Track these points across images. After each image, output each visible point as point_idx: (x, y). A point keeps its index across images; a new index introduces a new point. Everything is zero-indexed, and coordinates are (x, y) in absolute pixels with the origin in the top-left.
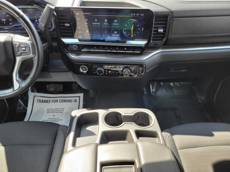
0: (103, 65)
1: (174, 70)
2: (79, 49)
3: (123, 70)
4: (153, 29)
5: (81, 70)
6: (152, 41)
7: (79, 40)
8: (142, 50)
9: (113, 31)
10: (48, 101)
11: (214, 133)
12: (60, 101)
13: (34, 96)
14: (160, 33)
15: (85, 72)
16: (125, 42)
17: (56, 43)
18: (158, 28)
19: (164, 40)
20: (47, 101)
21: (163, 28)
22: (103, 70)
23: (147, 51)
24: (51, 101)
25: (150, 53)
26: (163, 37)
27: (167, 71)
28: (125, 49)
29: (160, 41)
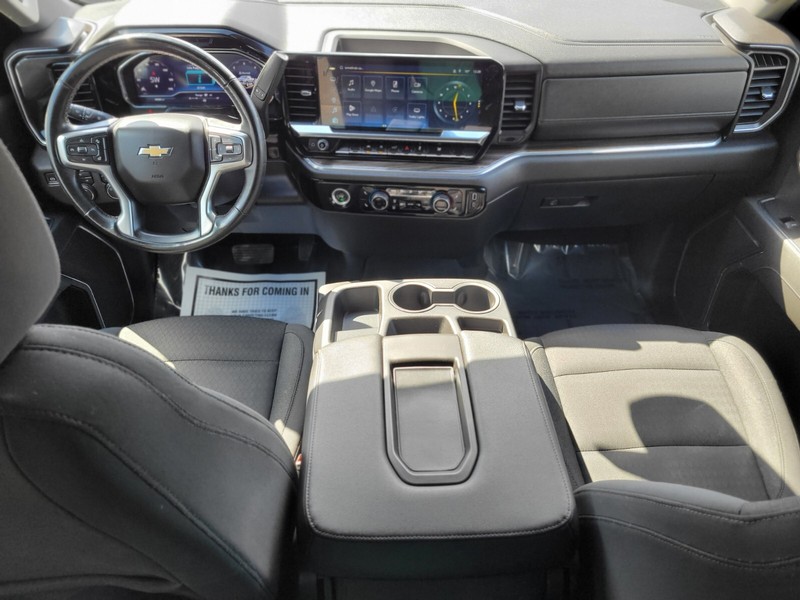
0: (386, 188)
1: (559, 203)
2: (331, 149)
3: (432, 200)
4: (503, 104)
5: (335, 200)
6: (500, 132)
7: (333, 129)
8: (478, 153)
9: (412, 108)
10: (233, 292)
11: (641, 343)
12: (266, 291)
13: (198, 277)
14: (520, 113)
15: (344, 203)
16: (439, 134)
17: (276, 135)
18: (513, 100)
19: (530, 128)
20: (230, 292)
21: (527, 100)
22: (386, 198)
23: (489, 155)
24: (241, 292)
25: (496, 159)
26: (527, 123)
27: (541, 205)
28: (439, 149)
29: (520, 132)
